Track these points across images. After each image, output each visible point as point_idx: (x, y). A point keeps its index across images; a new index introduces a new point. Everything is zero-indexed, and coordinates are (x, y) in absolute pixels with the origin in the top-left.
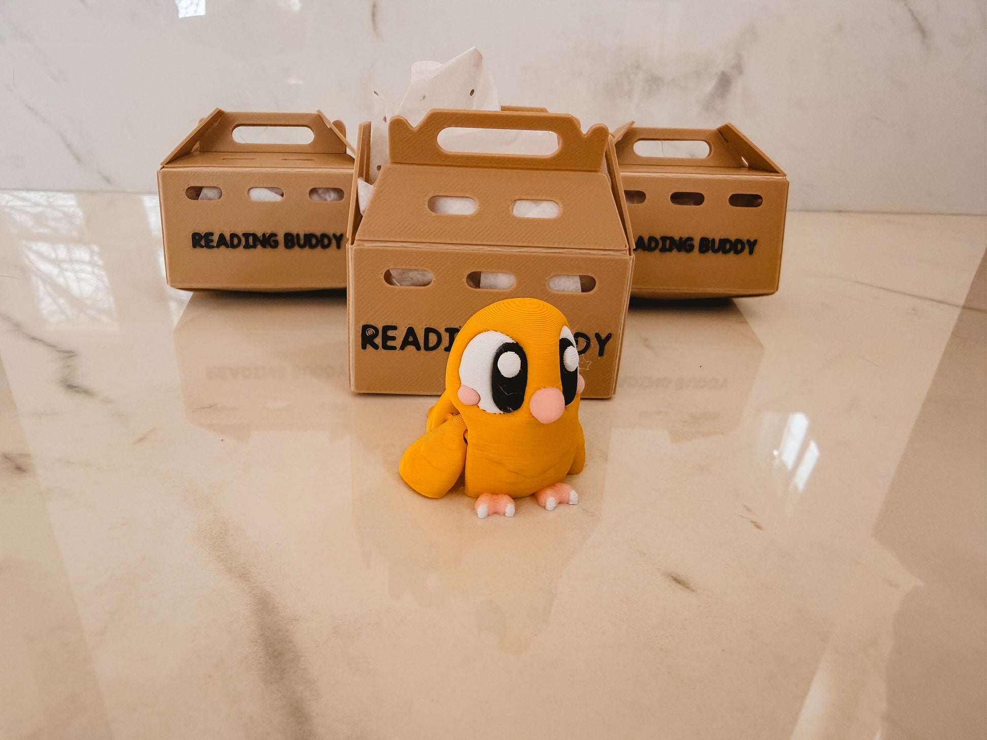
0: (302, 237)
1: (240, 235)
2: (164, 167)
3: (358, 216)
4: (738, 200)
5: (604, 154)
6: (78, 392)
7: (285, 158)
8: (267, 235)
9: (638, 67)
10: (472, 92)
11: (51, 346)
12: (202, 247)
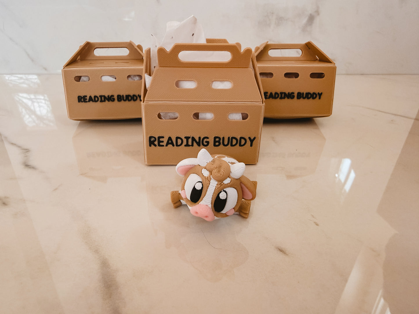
0: (125, 97)
1: (98, 96)
2: (64, 68)
3: (146, 90)
4: (314, 75)
5: (251, 60)
6: (30, 168)
7: (116, 62)
8: (110, 96)
9: (273, 13)
10: (193, 34)
11: (19, 147)
12: (82, 102)
